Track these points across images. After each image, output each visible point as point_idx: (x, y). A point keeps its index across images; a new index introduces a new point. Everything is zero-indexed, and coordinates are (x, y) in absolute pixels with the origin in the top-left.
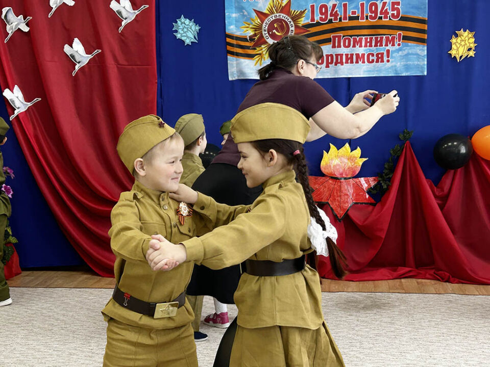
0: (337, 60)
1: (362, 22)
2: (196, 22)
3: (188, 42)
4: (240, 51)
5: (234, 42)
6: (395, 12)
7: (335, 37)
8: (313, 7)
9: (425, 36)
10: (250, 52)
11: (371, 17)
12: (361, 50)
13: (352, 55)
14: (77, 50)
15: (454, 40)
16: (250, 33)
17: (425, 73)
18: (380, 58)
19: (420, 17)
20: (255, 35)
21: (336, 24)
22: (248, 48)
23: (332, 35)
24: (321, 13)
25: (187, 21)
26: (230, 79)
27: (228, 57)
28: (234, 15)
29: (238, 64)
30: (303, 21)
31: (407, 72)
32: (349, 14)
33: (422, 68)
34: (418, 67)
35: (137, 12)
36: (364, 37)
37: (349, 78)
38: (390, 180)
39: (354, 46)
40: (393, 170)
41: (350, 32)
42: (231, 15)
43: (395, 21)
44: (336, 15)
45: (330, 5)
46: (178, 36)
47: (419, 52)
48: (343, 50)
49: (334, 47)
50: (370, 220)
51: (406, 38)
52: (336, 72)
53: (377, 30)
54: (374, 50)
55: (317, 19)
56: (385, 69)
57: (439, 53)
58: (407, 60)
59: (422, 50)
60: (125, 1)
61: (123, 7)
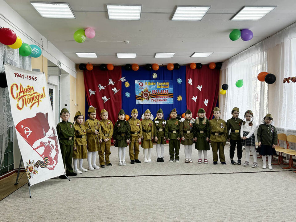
3: (128, 97)
4: (138, 99)
5: (137, 97)
6: (167, 92)
8: (152, 91)
9: (173, 97)
11: (163, 93)
12: (161, 99)
14: (105, 98)
15: (178, 97)
16: (141, 95)
18: (165, 100)
19: (172, 93)
21: (157, 94)
23: (156, 96)
25: (128, 93)
26: (137, 104)
27: (136, 100)
28: (137, 92)
29: (138, 101)
31: (170, 103)
32: (159, 92)
33: (173, 102)
36: (162, 97)
37: (159, 104)
41: (159, 96)
43: (167, 94)
44: (157, 92)
45: (155, 90)
48: (158, 99)
49: (156, 98)
51: (169, 97)
53: (164, 95)
54: (164, 99)
55: (153, 93)
56: (166, 103)
57: (175, 100)
58: (170, 101)
59: (172, 99)
60: (115, 88)
61: (115, 90)
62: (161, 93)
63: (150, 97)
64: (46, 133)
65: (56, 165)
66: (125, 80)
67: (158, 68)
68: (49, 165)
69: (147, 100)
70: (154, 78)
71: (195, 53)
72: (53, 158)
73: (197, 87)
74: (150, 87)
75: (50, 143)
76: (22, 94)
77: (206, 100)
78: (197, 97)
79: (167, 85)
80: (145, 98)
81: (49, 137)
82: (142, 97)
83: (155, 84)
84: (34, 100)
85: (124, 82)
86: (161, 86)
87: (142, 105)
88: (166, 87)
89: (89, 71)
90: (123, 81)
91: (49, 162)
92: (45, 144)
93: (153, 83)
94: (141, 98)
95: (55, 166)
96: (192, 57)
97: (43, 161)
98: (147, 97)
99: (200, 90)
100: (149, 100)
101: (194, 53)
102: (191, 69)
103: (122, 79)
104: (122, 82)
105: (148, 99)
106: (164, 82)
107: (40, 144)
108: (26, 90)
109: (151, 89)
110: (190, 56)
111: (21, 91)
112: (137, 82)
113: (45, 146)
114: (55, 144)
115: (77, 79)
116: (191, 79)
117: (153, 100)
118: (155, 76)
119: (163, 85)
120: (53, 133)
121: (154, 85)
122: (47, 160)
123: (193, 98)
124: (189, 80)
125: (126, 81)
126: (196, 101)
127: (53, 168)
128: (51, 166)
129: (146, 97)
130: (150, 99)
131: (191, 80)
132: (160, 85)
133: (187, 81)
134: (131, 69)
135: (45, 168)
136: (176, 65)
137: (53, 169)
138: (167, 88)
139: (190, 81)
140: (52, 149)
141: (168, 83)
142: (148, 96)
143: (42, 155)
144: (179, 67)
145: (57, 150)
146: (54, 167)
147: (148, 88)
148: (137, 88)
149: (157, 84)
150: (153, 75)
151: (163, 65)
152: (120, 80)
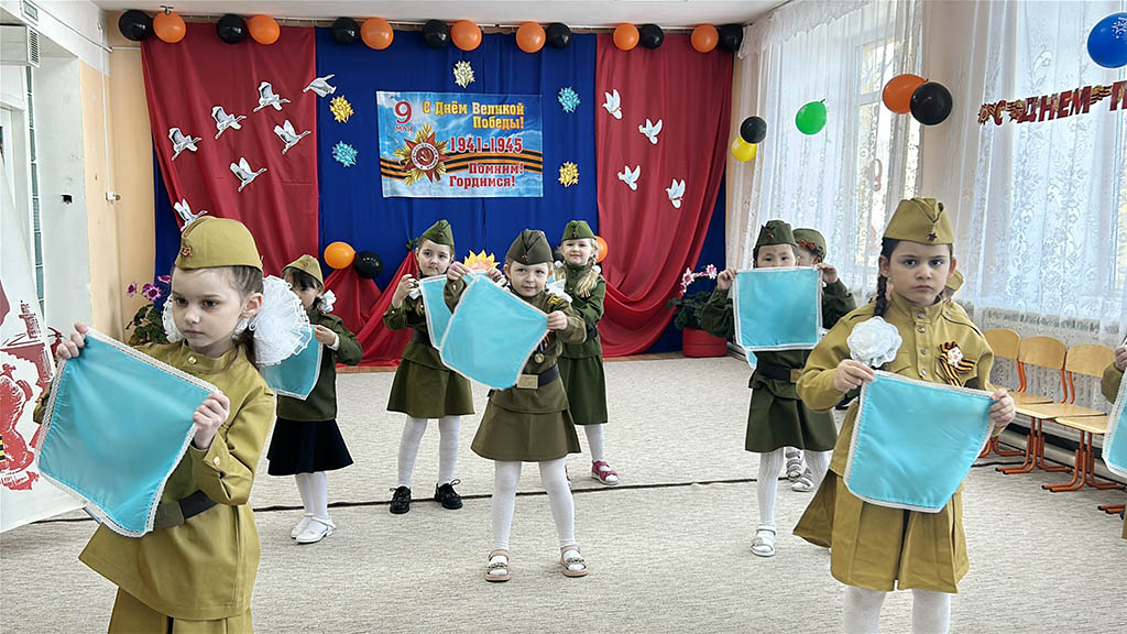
0: (473, 183)
1: (493, 153)
2: (354, 148)
3: (346, 164)
4: (393, 173)
5: (388, 165)
6: (518, 147)
7: (471, 164)
8: (453, 139)
9: (541, 167)
10: (401, 174)
11: (499, 149)
12: (492, 176)
13: (485, 179)
14: (243, 168)
15: (562, 170)
16: (402, 158)
17: (542, 195)
18: (507, 182)
19: (536, 150)
20: (406, 160)
21: (472, 153)
22: (400, 170)
23: (469, 163)
24: (460, 145)
25: (346, 146)
26: (384, 196)
27: (383, 177)
28: (386, 143)
29: (391, 184)
30: (445, 151)
31: (528, 193)
32: (483, 146)
33: (540, 191)
34: (536, 190)
35: (300, 137)
36: (494, 165)
37: (483, 198)
39: (487, 172)
41: (483, 161)
42: (384, 143)
43: (518, 154)
44: (472, 147)
45: (467, 138)
46: (338, 159)
47: (537, 179)
48: (478, 175)
49: (471, 172)
51: (526, 167)
52: (473, 193)
53: (504, 160)
54: (503, 176)
55: (456, 149)
56: (511, 192)
57: (551, 180)
58: (526, 184)
59: (539, 177)
60: (288, 127)
61: (287, 131)
62: (489, 150)
63: (444, 168)
66: (334, 89)
67: (474, 40)
69: (431, 179)
70: (458, 82)
73: (641, 128)
74: (443, 122)
77: (675, 181)
78: (638, 170)
79: (518, 117)
80: (420, 171)
83: (464, 108)
86: (491, 120)
87: (410, 200)
88: (513, 126)
89: (167, 45)
90: (323, 94)
93: (454, 107)
94: (403, 169)
98: (431, 166)
99: (654, 141)
100: (438, 177)
102: (616, 48)
103: (320, 86)
105: (433, 174)
106: (502, 103)
109: (447, 132)
112: (382, 97)
116: (615, 91)
117: (455, 181)
118: (464, 74)
119: (499, 116)
121: (459, 116)
123: (623, 173)
124: (607, 95)
126: (634, 187)
129: (425, 168)
130: (442, 173)
131: (619, 99)
132: (488, 117)
133: (599, 100)
134: (359, 41)
136: (554, 31)
138: (515, 131)
139: (613, 103)
141: (520, 109)
142: (435, 161)
144: (567, 38)
147: (434, 128)
148: (386, 128)
149: (474, 112)
150: (455, 72)
151: (497, 26)
152: (308, 89)
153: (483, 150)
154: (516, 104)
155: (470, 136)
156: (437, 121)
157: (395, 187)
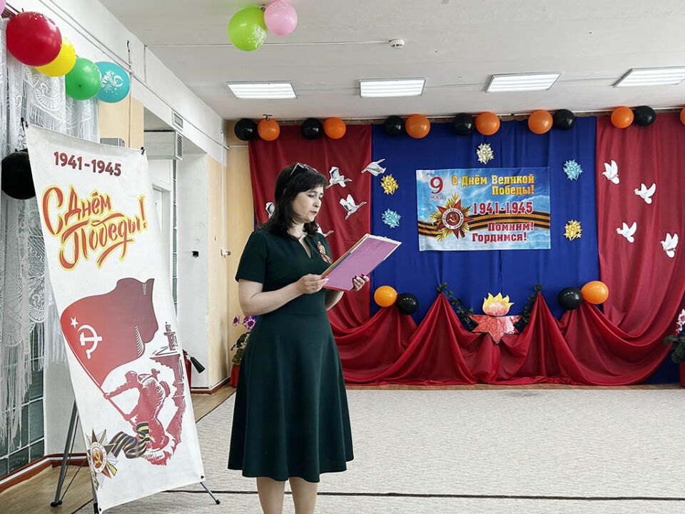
0: (493, 238)
1: (508, 214)
2: (398, 214)
3: (392, 226)
4: (427, 232)
5: (424, 226)
6: (529, 209)
7: (490, 224)
8: (475, 204)
9: (549, 224)
10: (434, 233)
11: (513, 211)
12: (507, 233)
13: (502, 235)
15: (567, 227)
16: (435, 220)
17: (550, 248)
18: (520, 237)
19: (545, 212)
20: (438, 222)
21: (491, 215)
22: (433, 230)
23: (488, 223)
24: (481, 209)
25: (392, 213)
26: (421, 250)
27: (420, 236)
28: (423, 209)
30: (469, 214)
31: (538, 247)
32: (500, 209)
33: (548, 244)
34: (545, 243)
35: (358, 206)
36: (509, 225)
37: (500, 251)
38: (529, 318)
39: (503, 230)
40: (530, 311)
41: (500, 221)
42: (421, 209)
43: (529, 215)
44: (491, 210)
45: (487, 204)
46: (386, 222)
47: (545, 234)
48: (496, 232)
49: (490, 230)
50: (517, 344)
51: (536, 225)
52: (491, 246)
53: (517, 220)
54: (516, 232)
55: (478, 212)
56: (523, 245)
57: (558, 235)
58: (537, 239)
59: (547, 233)
60: (350, 199)
61: (349, 203)
62: (504, 212)
63: (468, 227)
64: (146, 344)
65: (174, 449)
66: (384, 170)
67: (495, 126)
68: (150, 450)
69: (457, 237)
70: (481, 160)
71: (633, 73)
72: (165, 427)
73: (637, 192)
74: (467, 192)
75: (158, 376)
76: (73, 220)
77: (668, 235)
78: (635, 225)
79: (530, 185)
80: (448, 230)
81: (154, 356)
82: (441, 226)
83: (484, 180)
84: (111, 236)
85: (381, 176)
86: (507, 188)
87: (440, 252)
88: (525, 192)
89: (266, 142)
90: (376, 173)
91: (153, 439)
92: (140, 379)
93: (477, 179)
94: (436, 229)
95: (171, 451)
96: (621, 84)
97: (134, 434)
98: (458, 226)
99: (649, 201)
100: (463, 235)
101: (630, 71)
102: (613, 126)
103: (374, 168)
104: (373, 176)
105: (459, 232)
106: (516, 174)
107: (124, 381)
108: (86, 207)
109: (471, 199)
110: (614, 81)
111: (73, 208)
112: (422, 176)
113: (140, 387)
114: (174, 379)
115: (228, 170)
116: (613, 162)
117: (476, 238)
118: (485, 153)
119: (514, 185)
120: (167, 343)
121: (480, 186)
122: (147, 431)
123: (622, 229)
124: (606, 165)
125: (385, 174)
126: (631, 240)
127: (166, 458)
128: (159, 453)
129: (452, 227)
130: (466, 231)
131: (616, 168)
132: (504, 186)
133: (599, 170)
134: (404, 133)
135: (140, 458)
136: (560, 117)
137: (163, 462)
138: (527, 196)
139: (611, 171)
140: (164, 396)
141: (531, 179)
142: (461, 222)
143: (133, 414)
144: (571, 121)
145: (178, 401)
146: (168, 455)
147: (460, 196)
148: (423, 198)
149: (493, 183)
150: (478, 152)
151: (512, 115)
152: (365, 170)
153: (501, 212)
154: (528, 175)
155: (489, 202)
156: (462, 191)
157: (429, 243)
